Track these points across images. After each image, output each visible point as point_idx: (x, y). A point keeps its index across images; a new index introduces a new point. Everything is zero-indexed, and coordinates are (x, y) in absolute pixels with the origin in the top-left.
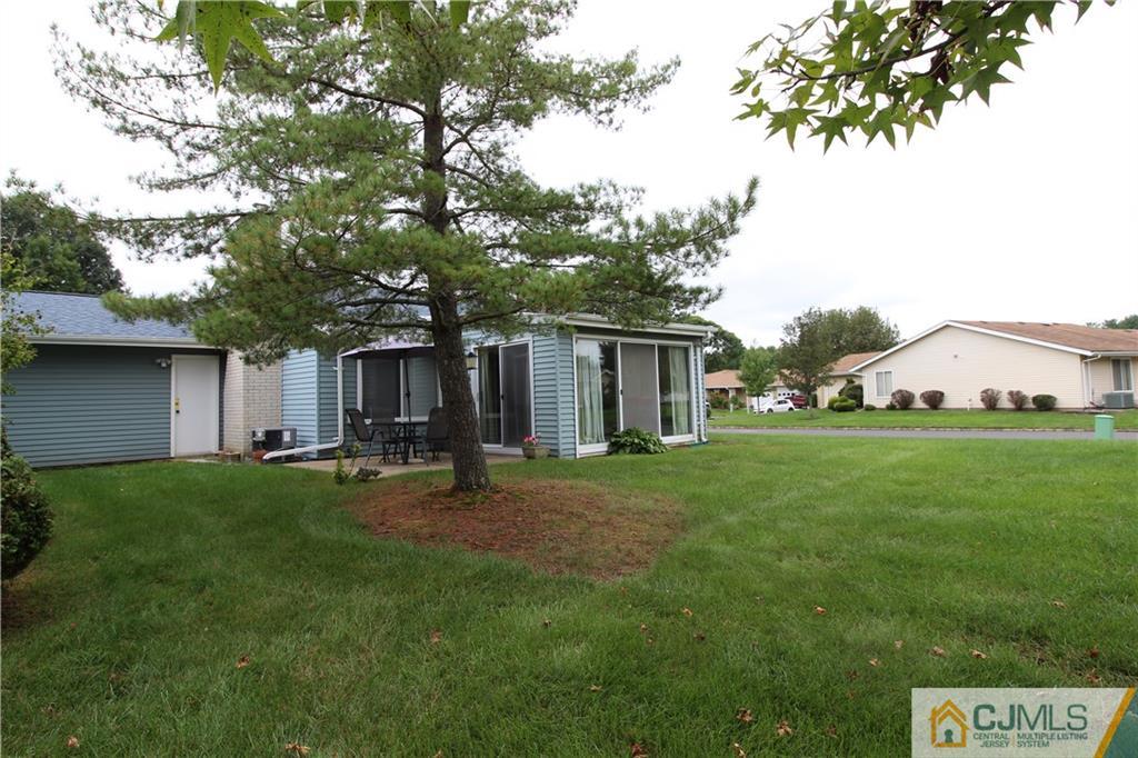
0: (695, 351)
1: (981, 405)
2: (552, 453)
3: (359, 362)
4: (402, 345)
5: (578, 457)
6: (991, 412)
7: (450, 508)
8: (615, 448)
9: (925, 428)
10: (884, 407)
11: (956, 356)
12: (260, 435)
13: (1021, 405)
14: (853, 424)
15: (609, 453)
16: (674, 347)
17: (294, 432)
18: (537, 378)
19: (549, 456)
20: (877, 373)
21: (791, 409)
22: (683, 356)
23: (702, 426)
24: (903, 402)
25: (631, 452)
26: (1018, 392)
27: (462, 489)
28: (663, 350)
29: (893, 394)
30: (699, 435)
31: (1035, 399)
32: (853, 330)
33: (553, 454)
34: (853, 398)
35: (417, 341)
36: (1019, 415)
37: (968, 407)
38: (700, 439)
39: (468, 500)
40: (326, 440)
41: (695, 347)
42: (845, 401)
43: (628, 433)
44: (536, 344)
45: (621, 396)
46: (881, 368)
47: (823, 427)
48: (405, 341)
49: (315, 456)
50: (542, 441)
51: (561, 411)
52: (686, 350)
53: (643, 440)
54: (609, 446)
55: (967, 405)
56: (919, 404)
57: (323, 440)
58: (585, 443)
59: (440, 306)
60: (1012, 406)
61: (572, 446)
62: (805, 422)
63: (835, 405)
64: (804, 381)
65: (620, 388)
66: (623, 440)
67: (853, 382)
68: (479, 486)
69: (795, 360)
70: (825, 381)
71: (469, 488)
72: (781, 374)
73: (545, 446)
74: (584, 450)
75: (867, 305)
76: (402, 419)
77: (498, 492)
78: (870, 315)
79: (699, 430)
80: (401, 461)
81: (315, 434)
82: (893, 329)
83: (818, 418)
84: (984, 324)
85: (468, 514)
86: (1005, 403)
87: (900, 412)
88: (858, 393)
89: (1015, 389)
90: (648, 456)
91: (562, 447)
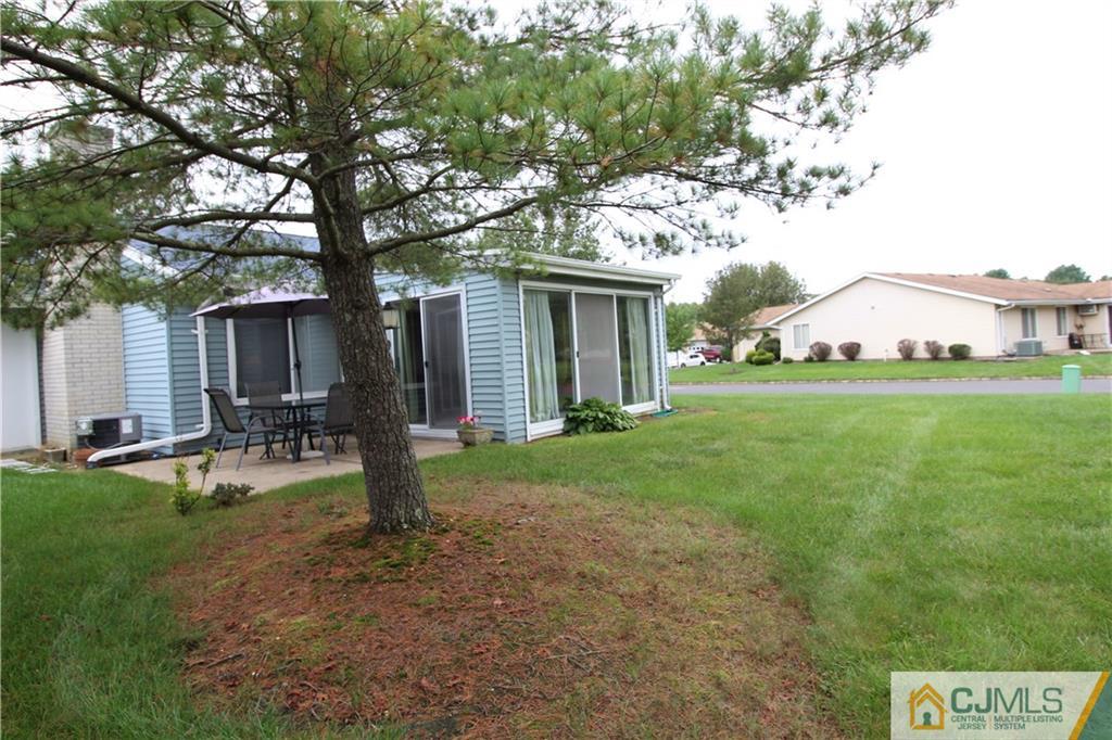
0: (656, 303)
1: (898, 356)
2: (497, 436)
3: (230, 322)
4: (281, 297)
5: (529, 439)
6: (908, 362)
7: (363, 579)
8: (574, 425)
9: (852, 380)
10: (802, 359)
11: (873, 308)
12: (84, 426)
13: (937, 354)
14: (779, 378)
15: (566, 433)
16: (633, 298)
17: (137, 420)
18: (473, 339)
19: (494, 440)
20: (795, 326)
21: (703, 363)
22: (641, 310)
23: (664, 391)
24: (821, 354)
25: (595, 430)
26: (934, 343)
27: (383, 531)
28: (622, 301)
29: (811, 347)
30: (662, 402)
31: (952, 349)
32: (763, 284)
33: (498, 438)
34: (770, 352)
35: (304, 290)
36: (937, 364)
37: (885, 358)
38: (663, 407)
39: (396, 557)
40: (185, 429)
41: (655, 298)
42: (763, 354)
43: (587, 405)
44: (470, 295)
45: (577, 360)
46: (798, 321)
47: (750, 382)
48: (287, 290)
49: (170, 452)
50: (483, 420)
51: (507, 382)
52: (645, 301)
53: (608, 413)
54: (565, 422)
55: (883, 356)
56: (836, 355)
57: (179, 429)
58: (537, 421)
59: (331, 210)
60: (927, 356)
61: (522, 426)
62: (729, 377)
63: (754, 358)
64: (726, 335)
65: (576, 349)
66: (583, 415)
67: (769, 335)
68: (413, 524)
69: (718, 315)
70: (746, 334)
71: (395, 530)
72: (703, 328)
73: (487, 428)
74: (536, 430)
75: (776, 260)
76: (292, 397)
77: (445, 531)
78: (779, 269)
79: (662, 397)
80: (290, 457)
81: (169, 422)
82: (800, 282)
83: (740, 372)
84: (898, 275)
85: (400, 591)
86: (921, 352)
87: (819, 364)
88: (775, 345)
89: (931, 340)
90: (616, 434)
91: (509, 428)
